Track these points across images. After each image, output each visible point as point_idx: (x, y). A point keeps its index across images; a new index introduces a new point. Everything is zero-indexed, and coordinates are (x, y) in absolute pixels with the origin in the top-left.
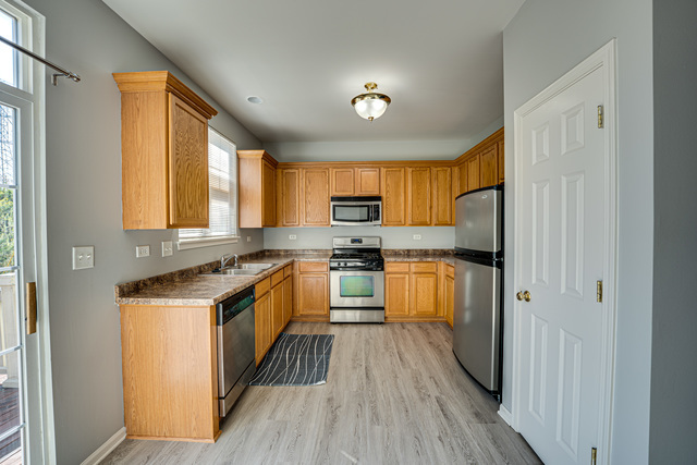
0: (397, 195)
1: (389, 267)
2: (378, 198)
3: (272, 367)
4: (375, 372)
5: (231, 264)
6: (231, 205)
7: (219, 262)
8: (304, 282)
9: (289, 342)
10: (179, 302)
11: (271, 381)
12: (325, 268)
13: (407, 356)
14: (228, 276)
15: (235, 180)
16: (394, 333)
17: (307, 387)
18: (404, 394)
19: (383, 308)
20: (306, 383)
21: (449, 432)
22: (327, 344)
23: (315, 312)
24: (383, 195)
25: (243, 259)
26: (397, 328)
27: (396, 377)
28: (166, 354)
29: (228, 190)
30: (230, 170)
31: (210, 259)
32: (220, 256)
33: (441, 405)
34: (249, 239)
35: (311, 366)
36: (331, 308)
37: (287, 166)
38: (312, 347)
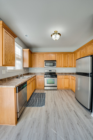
0: (60, 60)
1: (58, 77)
2: (56, 61)
3: (31, 102)
4: (57, 103)
5: (21, 76)
6: (21, 62)
7: (18, 76)
8: (38, 80)
9: (35, 95)
10: (5, 87)
11: (31, 106)
12: (43, 77)
13: (64, 98)
14: (20, 79)
15: (22, 56)
16: (60, 92)
17: (40, 107)
18: (65, 109)
19: (57, 86)
20: (40, 106)
21: (80, 122)
22: (44, 95)
23: (41, 87)
24: (57, 60)
25: (24, 75)
26: (60, 91)
27: (62, 104)
28: (2, 101)
29: (20, 58)
30: (21, 53)
31: (16, 75)
32: (18, 74)
33: (75, 113)
34: (25, 70)
35: (41, 101)
36: (45, 86)
37: (34, 53)
38: (41, 96)
